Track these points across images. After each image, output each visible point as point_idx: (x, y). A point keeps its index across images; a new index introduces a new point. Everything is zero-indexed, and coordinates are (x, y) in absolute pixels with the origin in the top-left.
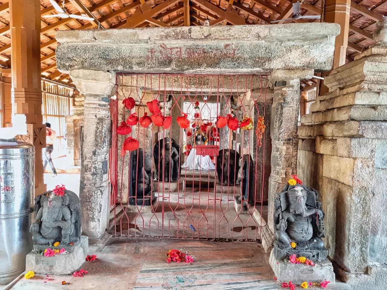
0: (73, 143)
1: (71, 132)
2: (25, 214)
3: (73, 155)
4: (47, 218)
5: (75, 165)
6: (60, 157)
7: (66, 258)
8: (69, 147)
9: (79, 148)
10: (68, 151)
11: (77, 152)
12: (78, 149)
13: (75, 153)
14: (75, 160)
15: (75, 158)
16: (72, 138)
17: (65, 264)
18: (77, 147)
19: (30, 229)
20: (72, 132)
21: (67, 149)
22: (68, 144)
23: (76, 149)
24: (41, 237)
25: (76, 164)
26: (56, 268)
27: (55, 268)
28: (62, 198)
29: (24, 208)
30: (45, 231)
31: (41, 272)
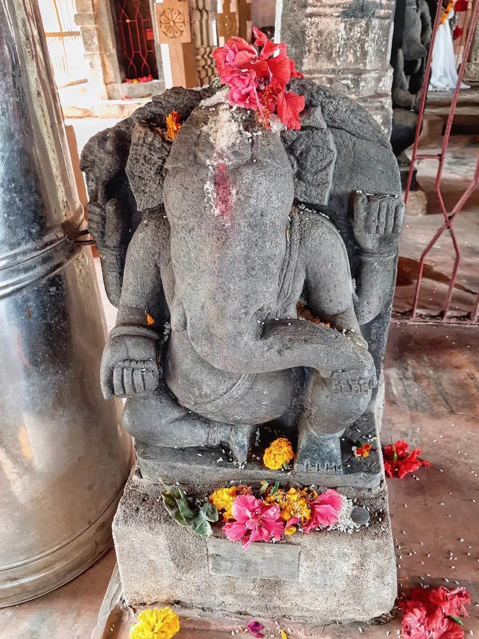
0: (96, 40)
1: (85, 7)
2: (40, 270)
3: (102, 71)
4: (221, 314)
5: (110, 98)
6: (70, 85)
7: (364, 556)
8: (88, 53)
9: (110, 54)
10: (88, 61)
11: (107, 62)
12: (108, 56)
13: (104, 65)
14: (106, 85)
15: (108, 81)
16: (91, 26)
17: (354, 580)
18: (106, 51)
19: (103, 378)
20: (88, 8)
21: (85, 55)
22: (85, 43)
23: (105, 56)
24: (176, 414)
25: (110, 95)
26: (302, 592)
27: (290, 591)
28: (290, 150)
29: (21, 233)
30: (206, 390)
31: (210, 601)
